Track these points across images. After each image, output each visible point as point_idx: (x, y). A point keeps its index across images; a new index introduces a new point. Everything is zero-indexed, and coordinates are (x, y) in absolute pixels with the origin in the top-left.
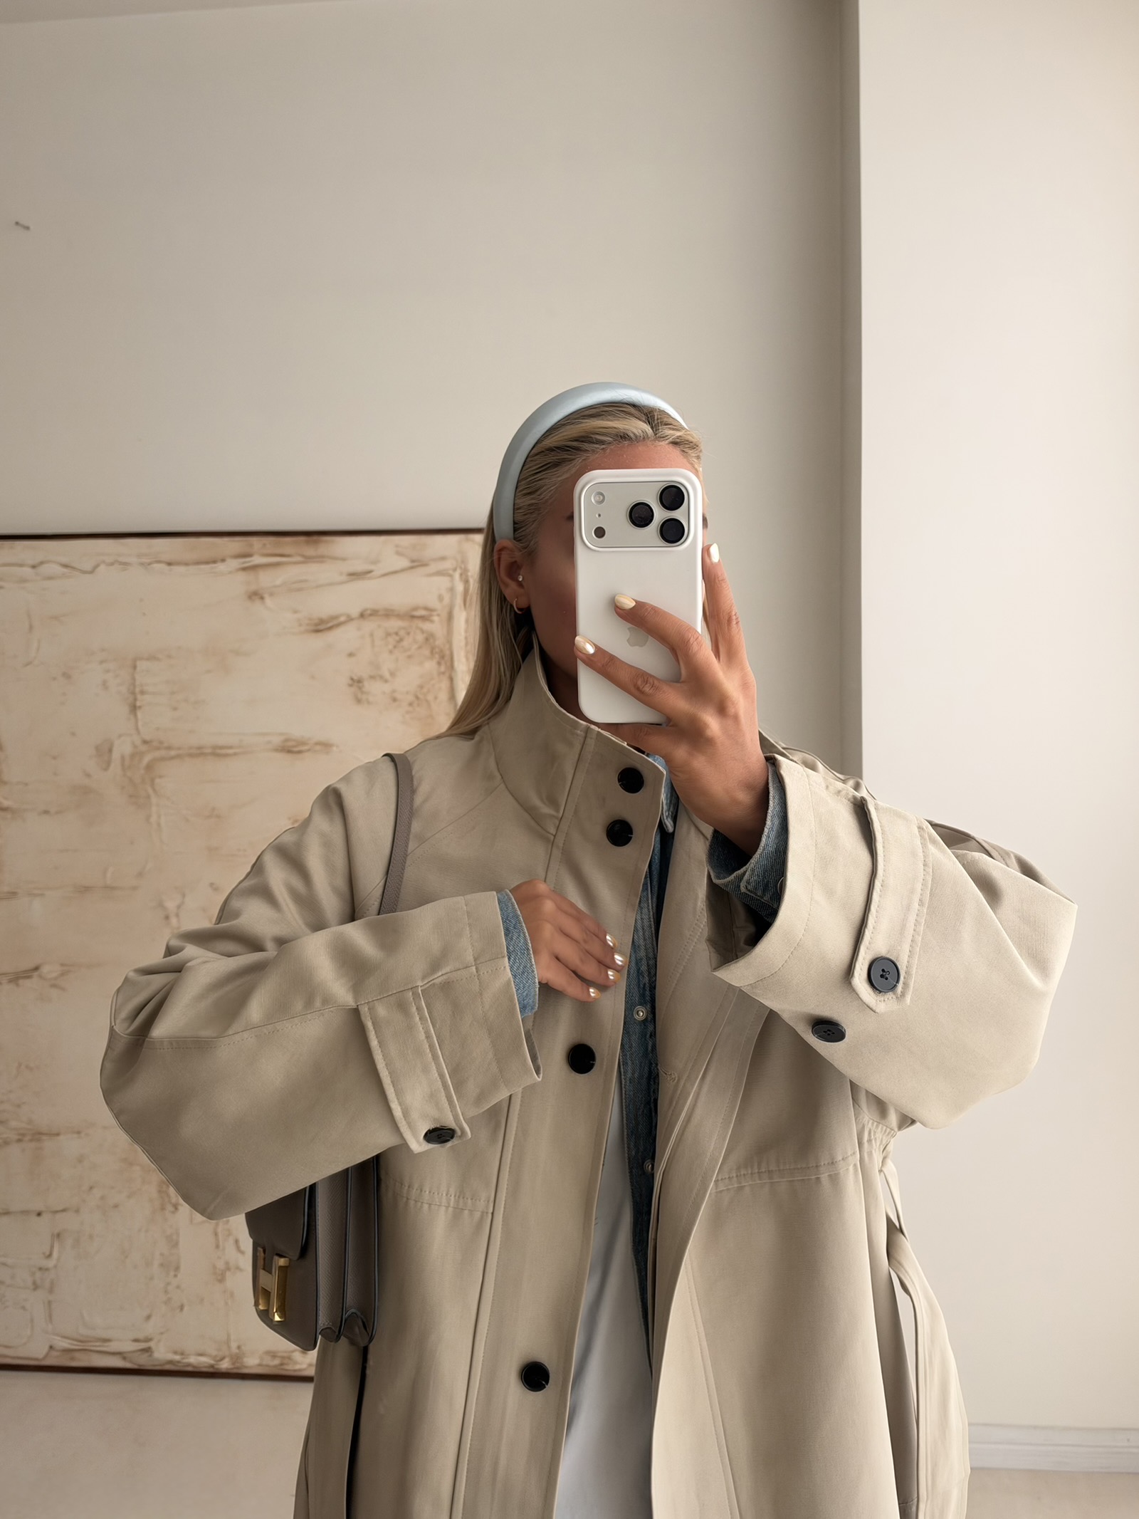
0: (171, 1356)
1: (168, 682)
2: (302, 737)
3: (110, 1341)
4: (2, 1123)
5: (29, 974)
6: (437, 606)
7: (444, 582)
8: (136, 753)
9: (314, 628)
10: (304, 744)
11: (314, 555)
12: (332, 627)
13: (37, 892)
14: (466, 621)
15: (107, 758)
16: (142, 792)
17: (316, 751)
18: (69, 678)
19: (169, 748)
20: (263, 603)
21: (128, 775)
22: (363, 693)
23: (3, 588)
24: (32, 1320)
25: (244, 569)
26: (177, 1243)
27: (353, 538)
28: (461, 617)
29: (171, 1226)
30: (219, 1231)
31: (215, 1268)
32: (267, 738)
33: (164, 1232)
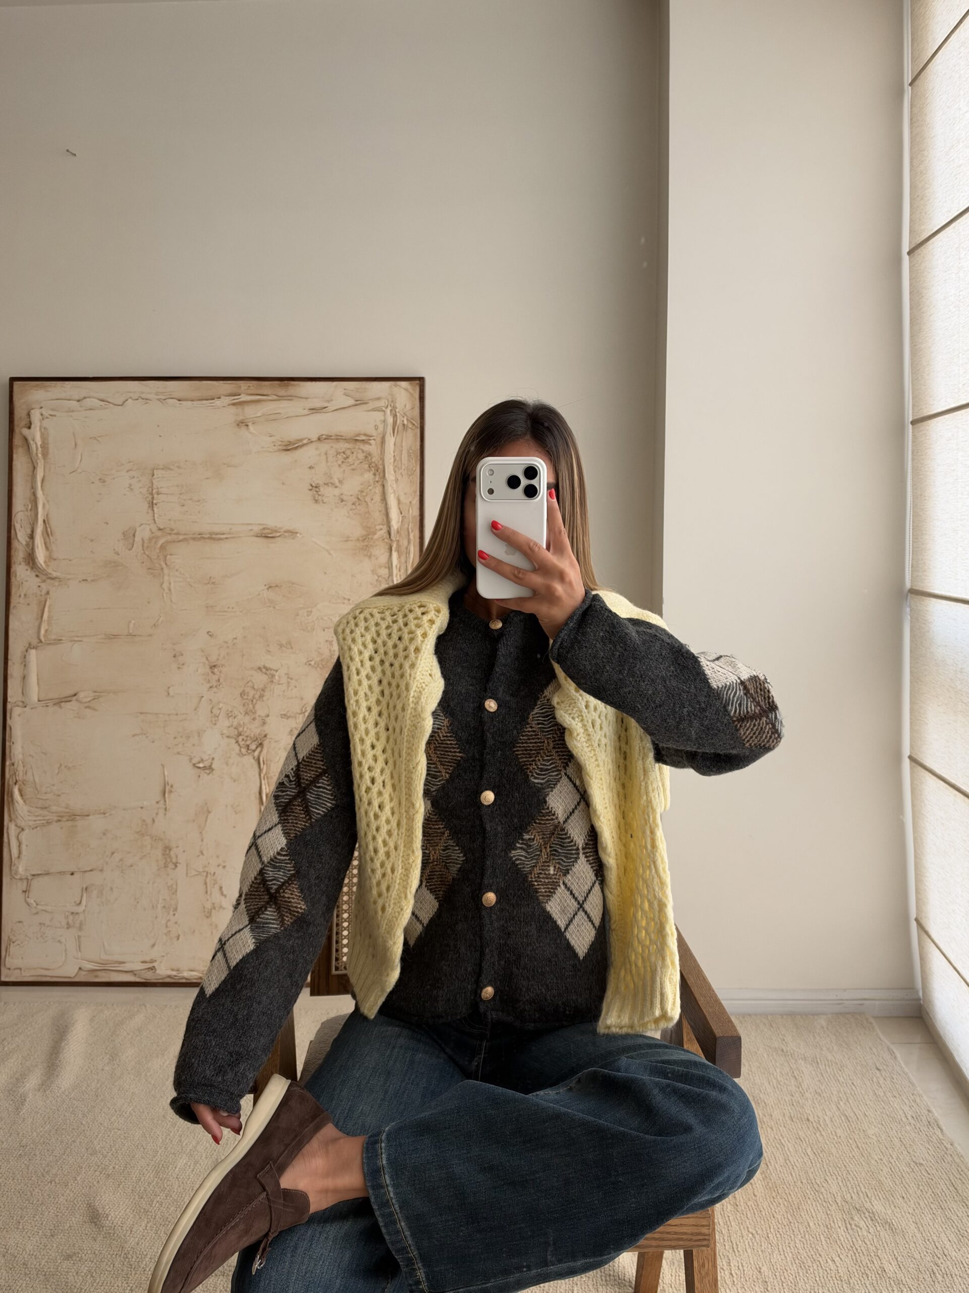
0: (169, 972)
1: (178, 486)
2: (276, 527)
3: (124, 963)
4: (46, 808)
5: (69, 699)
6: (374, 433)
7: (379, 416)
8: (153, 537)
9: (285, 448)
10: (276, 531)
11: (285, 394)
12: (297, 447)
13: (76, 639)
14: (395, 444)
15: (132, 541)
16: (157, 565)
17: (285, 537)
18: (104, 482)
19: (178, 534)
20: (248, 429)
21: (147, 553)
22: (319, 495)
23: (55, 416)
24: (66, 950)
25: (234, 404)
26: (176, 891)
27: (314, 383)
28: (390, 441)
29: (172, 879)
30: (208, 880)
31: (204, 907)
32: (250, 527)
33: (167, 883)
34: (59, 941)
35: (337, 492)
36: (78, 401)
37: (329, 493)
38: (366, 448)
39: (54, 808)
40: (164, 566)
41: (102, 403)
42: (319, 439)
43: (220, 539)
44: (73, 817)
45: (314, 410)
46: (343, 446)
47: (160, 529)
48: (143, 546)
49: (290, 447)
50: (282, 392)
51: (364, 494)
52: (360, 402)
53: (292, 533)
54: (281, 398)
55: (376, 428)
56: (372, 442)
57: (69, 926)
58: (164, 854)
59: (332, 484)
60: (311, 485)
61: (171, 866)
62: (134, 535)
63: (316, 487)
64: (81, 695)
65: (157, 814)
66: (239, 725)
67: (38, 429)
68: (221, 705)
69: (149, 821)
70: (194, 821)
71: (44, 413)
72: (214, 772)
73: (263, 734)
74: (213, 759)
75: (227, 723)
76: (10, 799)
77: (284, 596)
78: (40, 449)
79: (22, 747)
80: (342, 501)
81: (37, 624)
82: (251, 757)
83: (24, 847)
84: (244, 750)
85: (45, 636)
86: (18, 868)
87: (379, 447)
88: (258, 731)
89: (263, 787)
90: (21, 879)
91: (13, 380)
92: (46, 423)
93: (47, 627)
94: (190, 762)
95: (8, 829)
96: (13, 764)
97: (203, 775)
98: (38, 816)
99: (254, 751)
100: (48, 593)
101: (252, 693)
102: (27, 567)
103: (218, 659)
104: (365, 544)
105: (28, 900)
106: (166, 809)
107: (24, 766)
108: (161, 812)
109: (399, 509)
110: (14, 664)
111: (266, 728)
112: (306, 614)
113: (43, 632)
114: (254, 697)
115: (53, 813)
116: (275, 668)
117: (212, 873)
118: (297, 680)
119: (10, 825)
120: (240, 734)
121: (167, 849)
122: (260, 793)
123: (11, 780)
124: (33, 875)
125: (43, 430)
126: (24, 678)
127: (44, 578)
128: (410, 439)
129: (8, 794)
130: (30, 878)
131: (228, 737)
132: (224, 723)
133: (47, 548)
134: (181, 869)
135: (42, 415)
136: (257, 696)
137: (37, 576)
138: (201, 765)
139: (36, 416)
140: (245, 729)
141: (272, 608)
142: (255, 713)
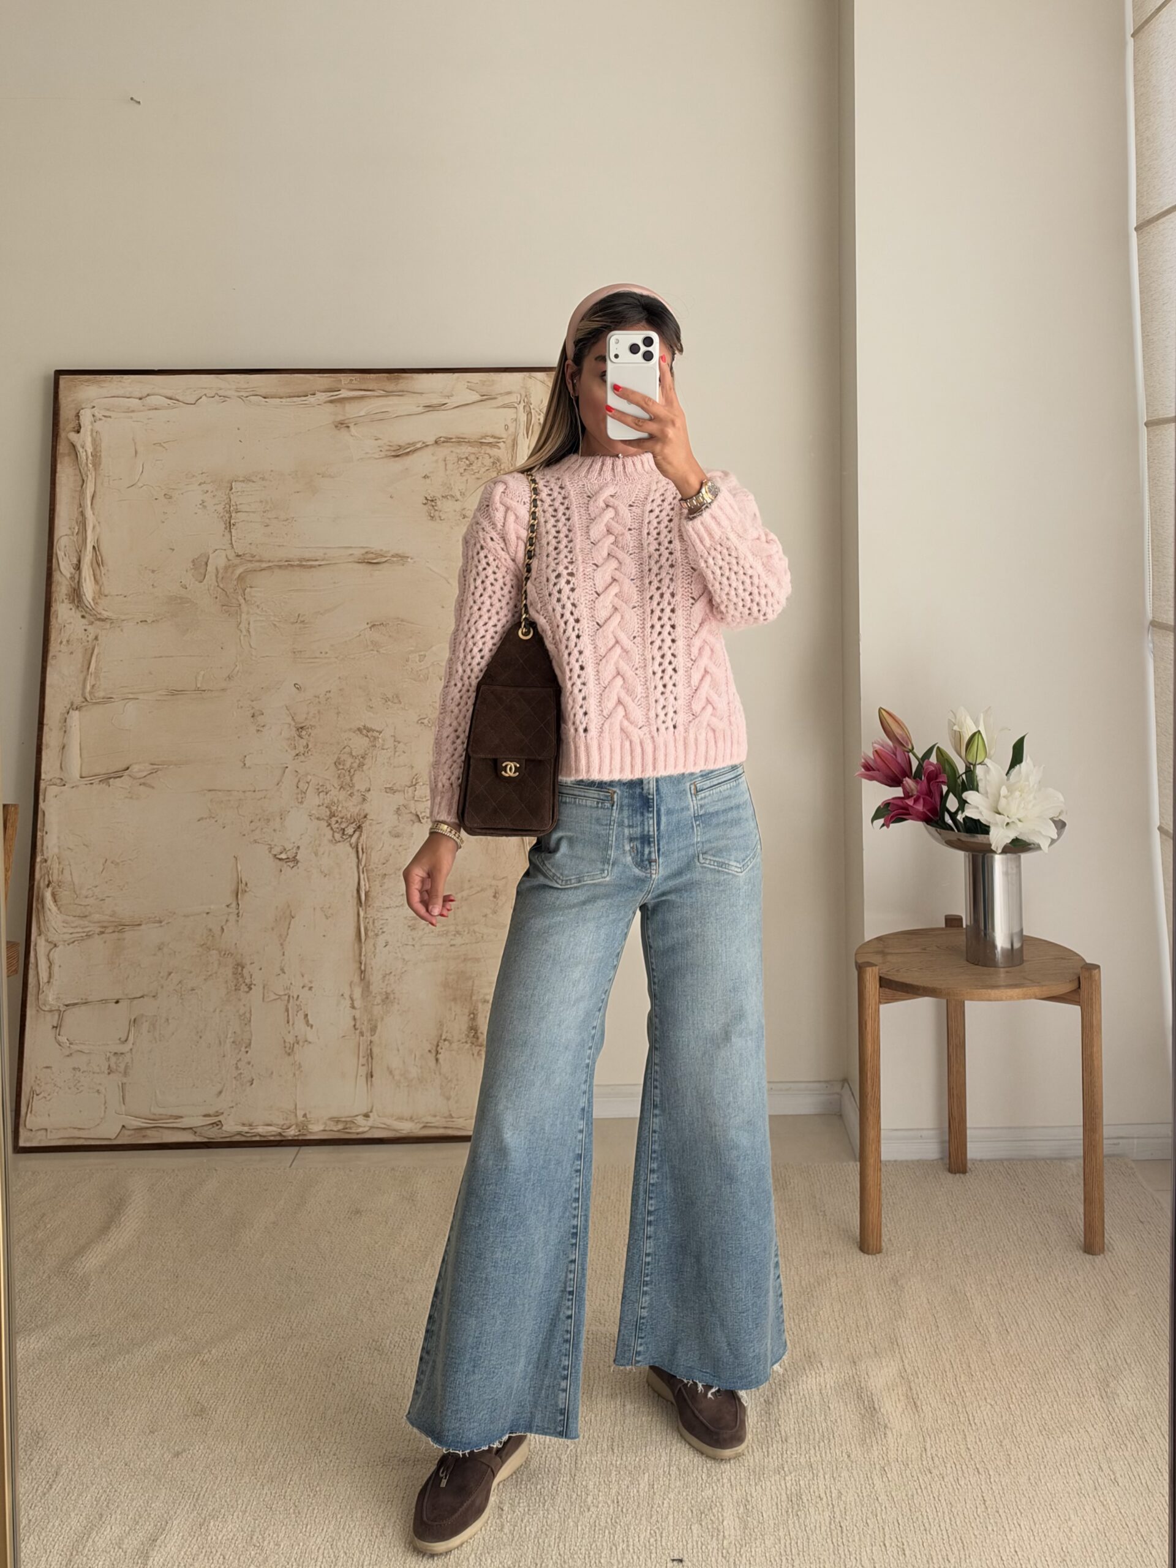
0: (240, 1128)
1: (261, 502)
2: (381, 550)
3: (182, 1117)
4: (86, 916)
5: (120, 774)
6: (504, 435)
7: (510, 413)
8: (229, 566)
9: (393, 454)
10: (382, 556)
11: (395, 389)
12: (409, 452)
13: (131, 696)
15: (203, 571)
16: (234, 601)
17: (393, 562)
18: (171, 498)
19: (260, 561)
20: (350, 431)
21: (221, 586)
22: (436, 510)
23: (110, 417)
24: (105, 1103)
25: (331, 402)
26: (250, 1021)
27: (430, 375)
28: (524, 444)
29: (244, 1005)
30: (290, 1007)
31: (285, 1042)
32: (350, 551)
33: (238, 1011)
34: (98, 1091)
35: (458, 506)
36: (140, 399)
37: (448, 507)
38: (494, 452)
39: (96, 917)
40: (242, 601)
41: (169, 401)
42: (436, 442)
43: (311, 567)
44: (121, 927)
45: (430, 408)
46: (465, 450)
47: (238, 556)
48: (217, 577)
49: (400, 453)
50: (391, 386)
52: (486, 398)
53: (402, 558)
54: (389, 394)
55: (507, 428)
56: (501, 445)
57: (110, 1071)
58: (234, 974)
59: (452, 496)
60: (426, 499)
61: (244, 988)
62: (206, 564)
63: (432, 501)
64: (135, 768)
65: (227, 921)
66: (333, 803)
67: (89, 433)
68: (309, 777)
69: (217, 930)
70: (273, 929)
71: (96, 414)
72: (299, 864)
73: (362, 816)
74: (298, 847)
75: (317, 801)
76: (40, 906)
77: (390, 636)
78: (90, 457)
79: (58, 838)
81: (81, 677)
82: (348, 844)
83: (56, 969)
84: (338, 836)
85: (91, 693)
86: (47, 996)
87: (510, 450)
88: (356, 810)
89: (362, 883)
90: (51, 1011)
91: (59, 373)
92: (98, 426)
93: (93, 682)
94: (270, 852)
95: (36, 945)
96: (46, 861)
97: (286, 868)
98: (76, 927)
99: (351, 836)
100: (96, 638)
101: (349, 761)
102: (71, 606)
103: (306, 719)
105: (59, 1038)
106: (238, 914)
107: (59, 863)
108: (233, 918)
110: (51, 730)
111: (367, 807)
112: (417, 659)
113: (88, 688)
114: (351, 767)
115: (95, 923)
116: (378, 729)
117: (295, 997)
118: (405, 744)
119: (39, 941)
120: (332, 815)
121: (239, 966)
122: (358, 891)
123: (42, 881)
124: (67, 1006)
125: (94, 434)
126: (64, 747)
127: (92, 619)
129: (37, 900)
130: (62, 1009)
131: (318, 819)
132: (313, 800)
133: (96, 581)
134: (257, 991)
135: (94, 416)
136: (355, 765)
137: (83, 617)
138: (283, 856)
139: (86, 418)
140: (340, 809)
141: (375, 652)
142: (352, 787)
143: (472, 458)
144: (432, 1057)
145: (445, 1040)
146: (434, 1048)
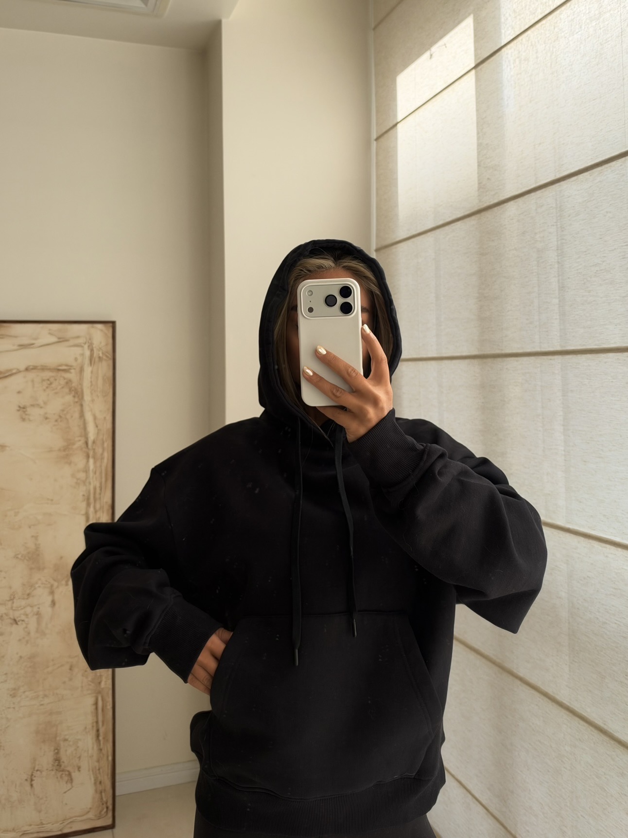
6: (74, 364)
7: (78, 350)
12: (6, 376)
14: (92, 372)
22: (26, 415)
27: (23, 325)
28: (88, 370)
35: (42, 411)
37: (35, 413)
38: (67, 375)
42: (27, 369)
45: (23, 346)
46: (47, 374)
51: (65, 412)
52: (62, 340)
53: (2, 447)
55: (76, 359)
56: (72, 371)
59: (38, 405)
60: (20, 407)
63: (24, 408)
80: (46, 418)
87: (78, 375)
104: (65, 454)
109: (95, 423)
112: (13, 514)
128: (104, 368)
143: (52, 380)
144: (28, 784)
145: (37, 771)
146: (30, 777)
